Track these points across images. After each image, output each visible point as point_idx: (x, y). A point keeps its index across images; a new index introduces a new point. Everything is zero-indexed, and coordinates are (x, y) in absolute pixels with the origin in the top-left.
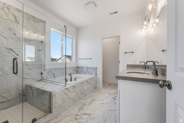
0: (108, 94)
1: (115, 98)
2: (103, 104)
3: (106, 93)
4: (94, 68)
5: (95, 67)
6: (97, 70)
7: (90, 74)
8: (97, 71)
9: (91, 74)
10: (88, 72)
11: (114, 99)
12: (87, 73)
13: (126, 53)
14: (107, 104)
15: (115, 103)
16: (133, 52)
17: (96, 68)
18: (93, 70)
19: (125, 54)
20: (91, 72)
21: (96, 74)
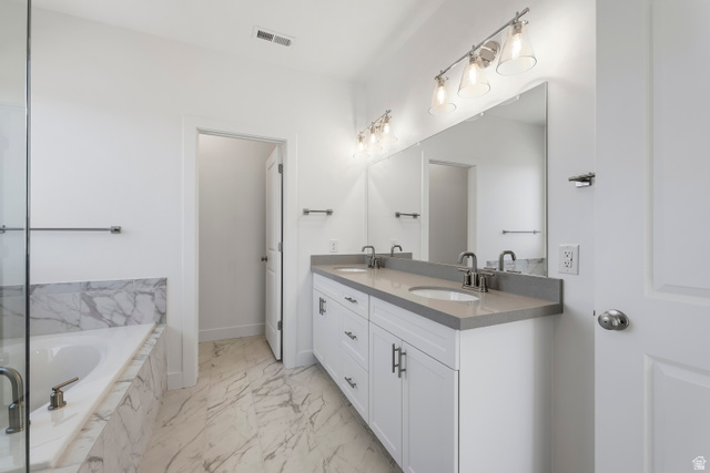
0: (248, 397)
1: (295, 402)
2: (272, 456)
3: (239, 397)
4: (145, 282)
5: (155, 275)
6: (164, 291)
7: (112, 325)
8: (165, 298)
9: (119, 319)
10: (95, 312)
11: (296, 408)
12: (88, 320)
13: (306, 212)
14: (290, 444)
15: (312, 423)
16: (329, 213)
17: (164, 282)
18: (139, 297)
19: (306, 217)
20: (119, 309)
21: (162, 317)
